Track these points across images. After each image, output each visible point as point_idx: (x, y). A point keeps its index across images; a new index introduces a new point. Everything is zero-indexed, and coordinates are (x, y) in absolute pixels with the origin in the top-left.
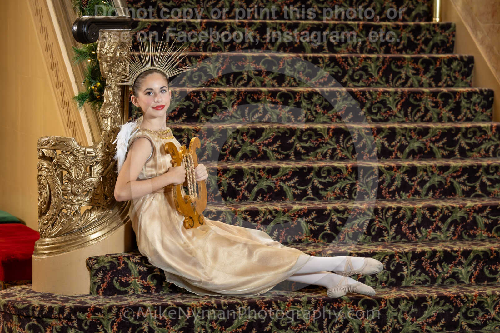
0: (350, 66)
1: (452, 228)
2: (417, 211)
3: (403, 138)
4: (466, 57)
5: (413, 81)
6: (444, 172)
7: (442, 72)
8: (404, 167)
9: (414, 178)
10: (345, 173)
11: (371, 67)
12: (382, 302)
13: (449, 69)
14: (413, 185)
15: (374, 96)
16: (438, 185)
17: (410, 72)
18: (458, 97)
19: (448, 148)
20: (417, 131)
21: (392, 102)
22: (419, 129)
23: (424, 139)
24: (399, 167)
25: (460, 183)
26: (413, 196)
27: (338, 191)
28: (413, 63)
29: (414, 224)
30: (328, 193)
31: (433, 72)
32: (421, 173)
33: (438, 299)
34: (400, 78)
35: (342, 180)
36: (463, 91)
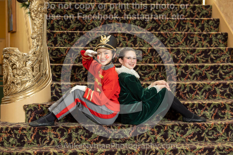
0: (162, 23)
1: (204, 94)
2: (187, 85)
3: (183, 54)
4: (216, 19)
5: (191, 30)
6: (201, 68)
7: (204, 26)
8: (182, 66)
9: (187, 71)
10: (154, 68)
11: (171, 23)
12: (165, 127)
13: (208, 24)
14: (187, 74)
15: (171, 36)
16: (199, 74)
17: (190, 26)
18: (211, 36)
19: (205, 59)
20: (190, 50)
21: (180, 38)
22: (191, 49)
23: (194, 54)
24: (180, 66)
25: (209, 73)
26: (187, 79)
27: (150, 77)
28: (191, 21)
29: (185, 91)
30: (146, 78)
31: (200, 26)
32: (190, 69)
33: (194, 126)
34: (185, 28)
35: (153, 71)
36: (213, 33)
